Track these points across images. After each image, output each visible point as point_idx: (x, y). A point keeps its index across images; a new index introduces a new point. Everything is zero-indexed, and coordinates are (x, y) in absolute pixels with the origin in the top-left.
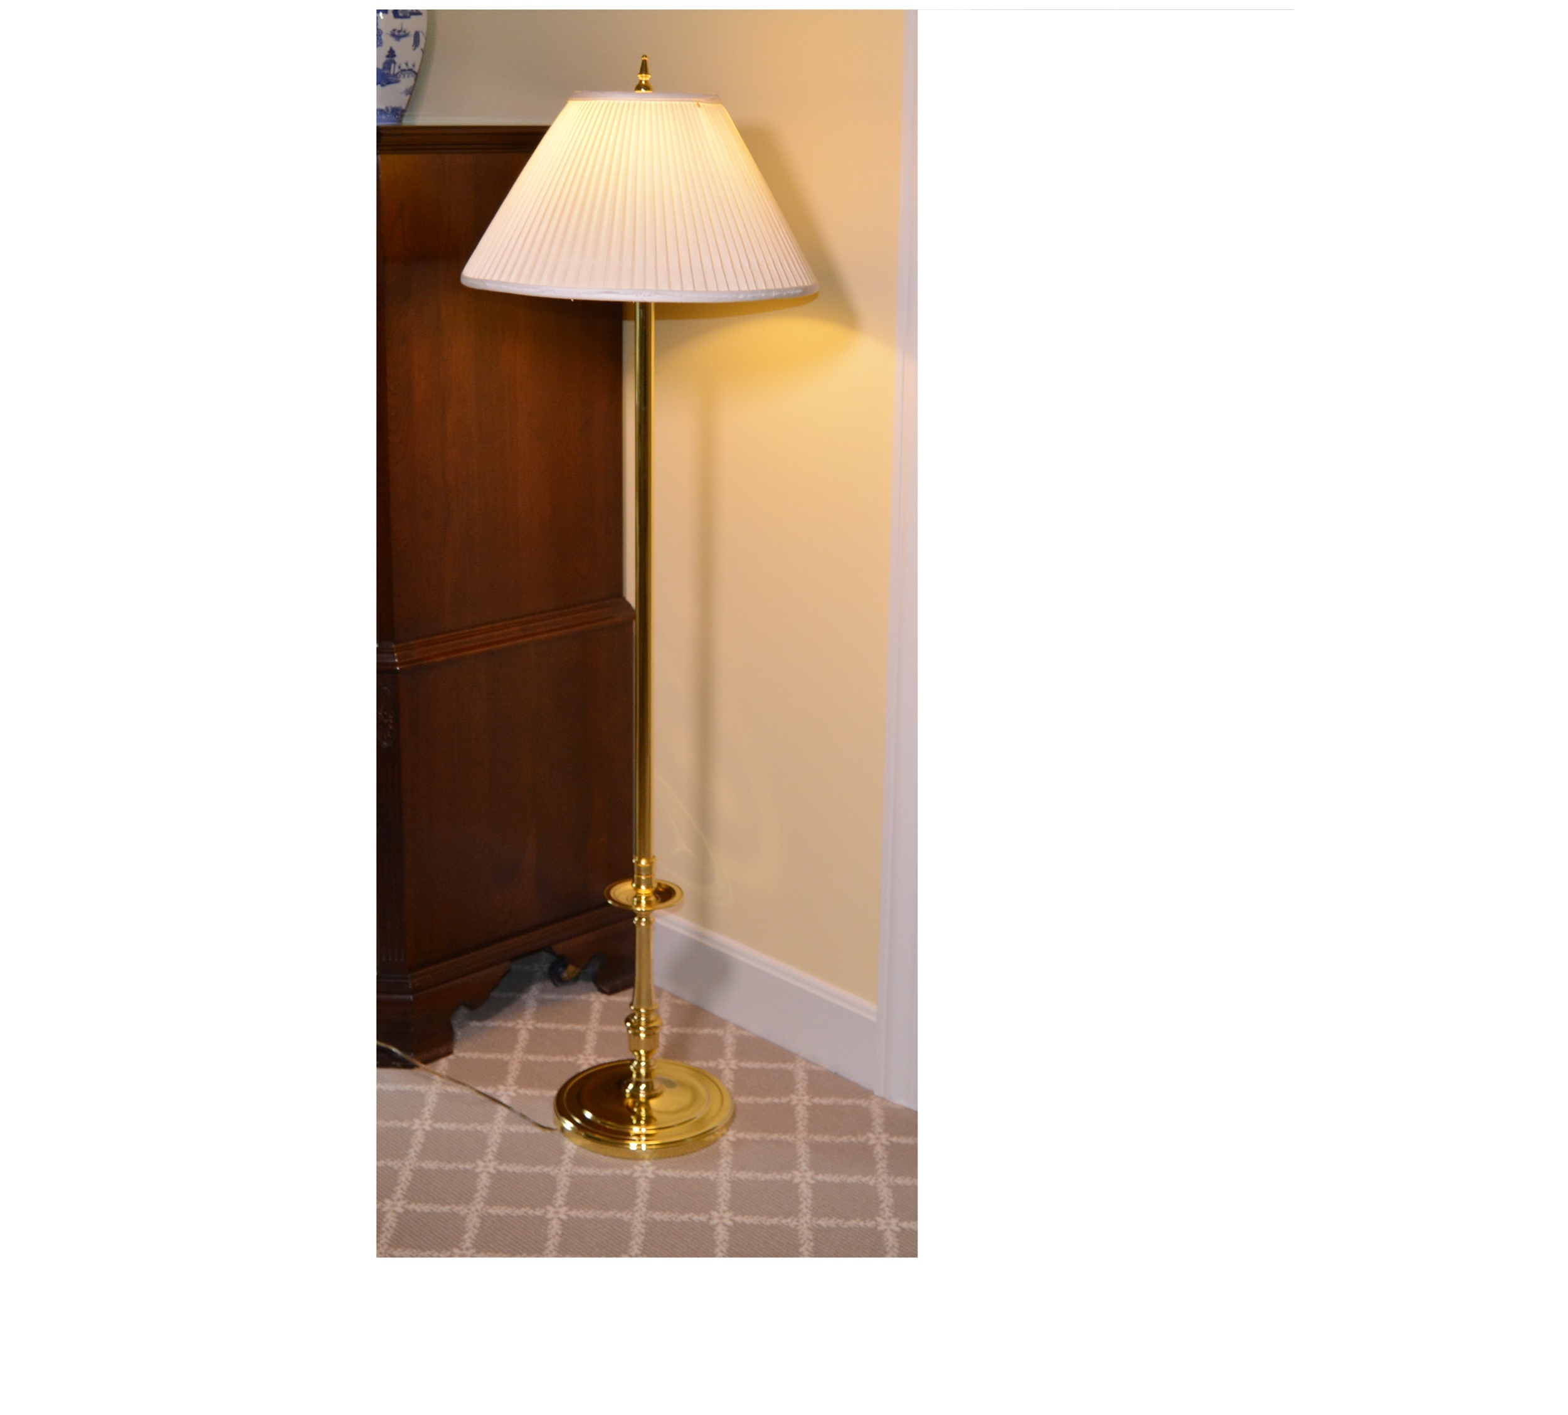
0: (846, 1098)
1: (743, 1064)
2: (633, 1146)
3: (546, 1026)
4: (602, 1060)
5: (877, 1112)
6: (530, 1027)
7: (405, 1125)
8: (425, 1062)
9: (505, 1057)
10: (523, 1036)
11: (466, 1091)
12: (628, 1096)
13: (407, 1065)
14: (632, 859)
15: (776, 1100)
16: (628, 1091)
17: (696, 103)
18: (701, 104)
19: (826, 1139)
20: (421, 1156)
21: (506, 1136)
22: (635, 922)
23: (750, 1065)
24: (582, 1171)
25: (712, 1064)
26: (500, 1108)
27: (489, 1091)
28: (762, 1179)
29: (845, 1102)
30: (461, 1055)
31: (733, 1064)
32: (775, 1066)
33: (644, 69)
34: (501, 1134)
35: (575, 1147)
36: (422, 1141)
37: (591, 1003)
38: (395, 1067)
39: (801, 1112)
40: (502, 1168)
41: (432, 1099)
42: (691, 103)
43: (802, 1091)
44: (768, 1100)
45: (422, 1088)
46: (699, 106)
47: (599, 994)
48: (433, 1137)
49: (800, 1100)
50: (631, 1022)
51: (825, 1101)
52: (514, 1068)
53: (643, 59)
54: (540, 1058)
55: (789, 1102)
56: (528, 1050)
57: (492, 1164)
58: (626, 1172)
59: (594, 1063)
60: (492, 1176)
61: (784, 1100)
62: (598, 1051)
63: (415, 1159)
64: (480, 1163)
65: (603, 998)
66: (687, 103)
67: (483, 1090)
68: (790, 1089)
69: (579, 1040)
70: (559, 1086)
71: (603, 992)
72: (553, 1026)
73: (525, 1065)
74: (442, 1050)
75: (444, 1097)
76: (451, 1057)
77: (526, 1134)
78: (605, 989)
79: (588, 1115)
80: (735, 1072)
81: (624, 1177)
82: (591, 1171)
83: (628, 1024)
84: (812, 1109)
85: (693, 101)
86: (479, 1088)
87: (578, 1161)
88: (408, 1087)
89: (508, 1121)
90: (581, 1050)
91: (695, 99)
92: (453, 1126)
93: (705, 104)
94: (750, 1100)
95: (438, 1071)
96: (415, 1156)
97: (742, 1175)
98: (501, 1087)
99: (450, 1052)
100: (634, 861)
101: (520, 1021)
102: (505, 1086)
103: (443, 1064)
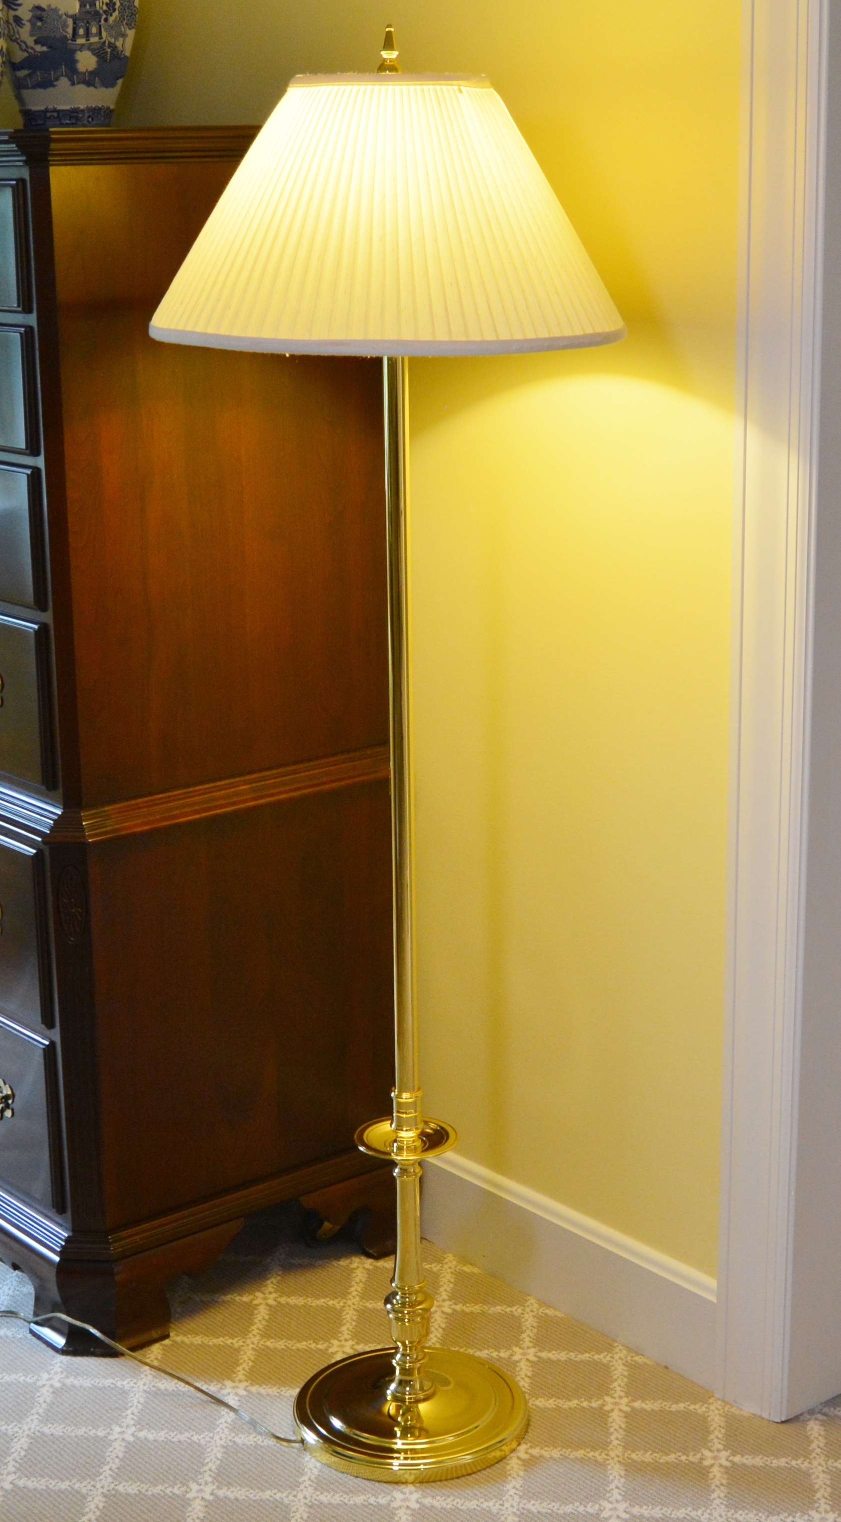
0: (677, 1402)
1: (544, 1355)
2: (396, 1464)
3: (292, 1300)
4: (361, 1348)
5: (716, 1420)
6: (271, 1302)
7: (101, 1433)
8: (133, 1349)
9: (237, 1342)
10: (262, 1313)
11: (182, 1387)
12: (389, 1398)
13: (112, 1353)
14: (390, 1091)
15: (585, 1404)
16: (389, 1392)
17: (456, 88)
18: (462, 88)
19: (648, 1457)
20: (119, 1475)
21: (231, 1450)
22: (395, 1174)
23: (553, 1355)
24: (325, 1498)
25: (504, 1354)
26: (224, 1411)
27: (212, 1388)
28: (561, 1512)
29: (674, 1407)
30: (179, 1339)
31: (531, 1354)
32: (586, 1356)
33: (388, 44)
34: (223, 1447)
35: (318, 1465)
36: (121, 1455)
37: (352, 1270)
38: (94, 1354)
39: (617, 1420)
40: (221, 1493)
41: (137, 1399)
42: (450, 87)
43: (619, 1392)
44: (574, 1403)
45: (126, 1384)
46: (461, 91)
47: (364, 1258)
48: (134, 1449)
49: (616, 1404)
50: (392, 1304)
51: (648, 1406)
52: (247, 1356)
53: (387, 29)
54: (281, 1344)
55: (601, 1407)
56: (266, 1334)
57: (208, 1489)
58: (383, 1501)
59: (351, 1352)
60: (208, 1505)
61: (595, 1404)
62: (357, 1336)
63: (110, 1479)
64: (194, 1487)
65: (369, 1263)
66: (444, 87)
67: (204, 1388)
68: (604, 1389)
69: (334, 1319)
70: (303, 1383)
71: (369, 1256)
72: (300, 1301)
73: (262, 1354)
74: (155, 1334)
75: (155, 1394)
76: (167, 1342)
77: (256, 1447)
78: (371, 1251)
79: (337, 1423)
80: (533, 1364)
81: (379, 1507)
82: (336, 1499)
83: (389, 1306)
84: (631, 1416)
85: (452, 85)
86: (197, 1384)
87: (320, 1485)
88: (108, 1382)
89: (235, 1428)
90: (334, 1333)
91: (455, 82)
92: (162, 1435)
93: (468, 89)
94: (551, 1403)
95: (148, 1361)
96: (111, 1475)
97: (534, 1506)
98: (229, 1383)
99: (167, 1336)
100: (393, 1095)
101: (258, 1294)
102: (233, 1381)
103: (155, 1351)
